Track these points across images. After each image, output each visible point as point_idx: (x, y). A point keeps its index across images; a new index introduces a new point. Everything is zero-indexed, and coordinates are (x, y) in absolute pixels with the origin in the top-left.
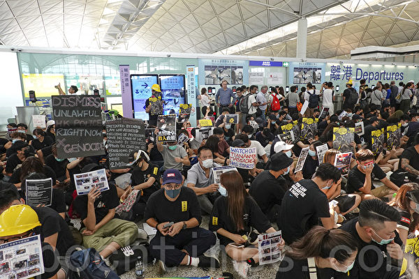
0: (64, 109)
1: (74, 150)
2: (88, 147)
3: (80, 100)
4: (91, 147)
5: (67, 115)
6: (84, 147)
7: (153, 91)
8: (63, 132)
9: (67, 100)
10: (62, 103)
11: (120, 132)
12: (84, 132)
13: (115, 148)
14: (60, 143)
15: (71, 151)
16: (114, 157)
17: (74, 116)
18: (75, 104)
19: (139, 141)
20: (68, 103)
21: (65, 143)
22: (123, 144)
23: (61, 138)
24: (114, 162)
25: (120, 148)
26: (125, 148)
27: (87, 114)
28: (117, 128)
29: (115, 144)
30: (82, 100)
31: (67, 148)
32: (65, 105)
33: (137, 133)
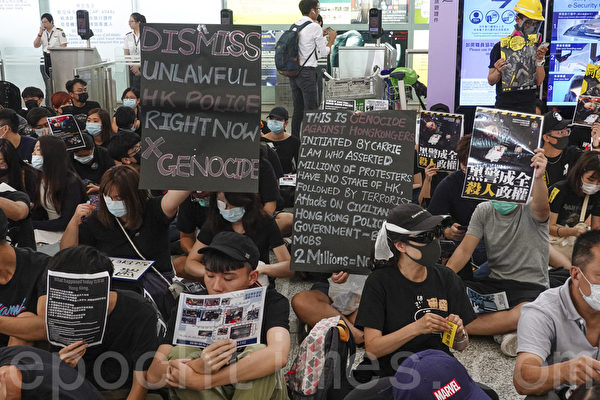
0: (168, 60)
1: (182, 169)
2: (216, 166)
3: (208, 37)
4: (224, 167)
5: (173, 77)
6: (208, 166)
7: (520, 16)
8: (160, 121)
9: (175, 37)
10: (164, 46)
11: (334, 161)
12: (210, 126)
13: (313, 209)
14: (151, 147)
15: (174, 170)
16: (307, 233)
17: (191, 80)
18: (196, 48)
19: (389, 193)
20: (176, 44)
21: (163, 149)
22: (339, 197)
23: (155, 135)
24: (306, 247)
25: (328, 209)
26: (343, 212)
27: (223, 77)
28: (330, 149)
29: (315, 196)
30: (214, 39)
31: (167, 164)
32: (169, 50)
33: (387, 168)
